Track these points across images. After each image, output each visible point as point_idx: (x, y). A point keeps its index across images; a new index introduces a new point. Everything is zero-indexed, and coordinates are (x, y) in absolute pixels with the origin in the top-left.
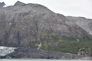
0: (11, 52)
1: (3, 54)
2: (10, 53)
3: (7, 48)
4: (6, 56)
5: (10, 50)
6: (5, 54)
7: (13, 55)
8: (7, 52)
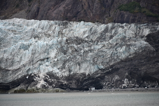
0: (133, 50)
1: (84, 65)
2: (123, 56)
3: (106, 30)
4: (102, 78)
5: (123, 39)
6: (94, 63)
7: (143, 69)
8: (109, 52)
